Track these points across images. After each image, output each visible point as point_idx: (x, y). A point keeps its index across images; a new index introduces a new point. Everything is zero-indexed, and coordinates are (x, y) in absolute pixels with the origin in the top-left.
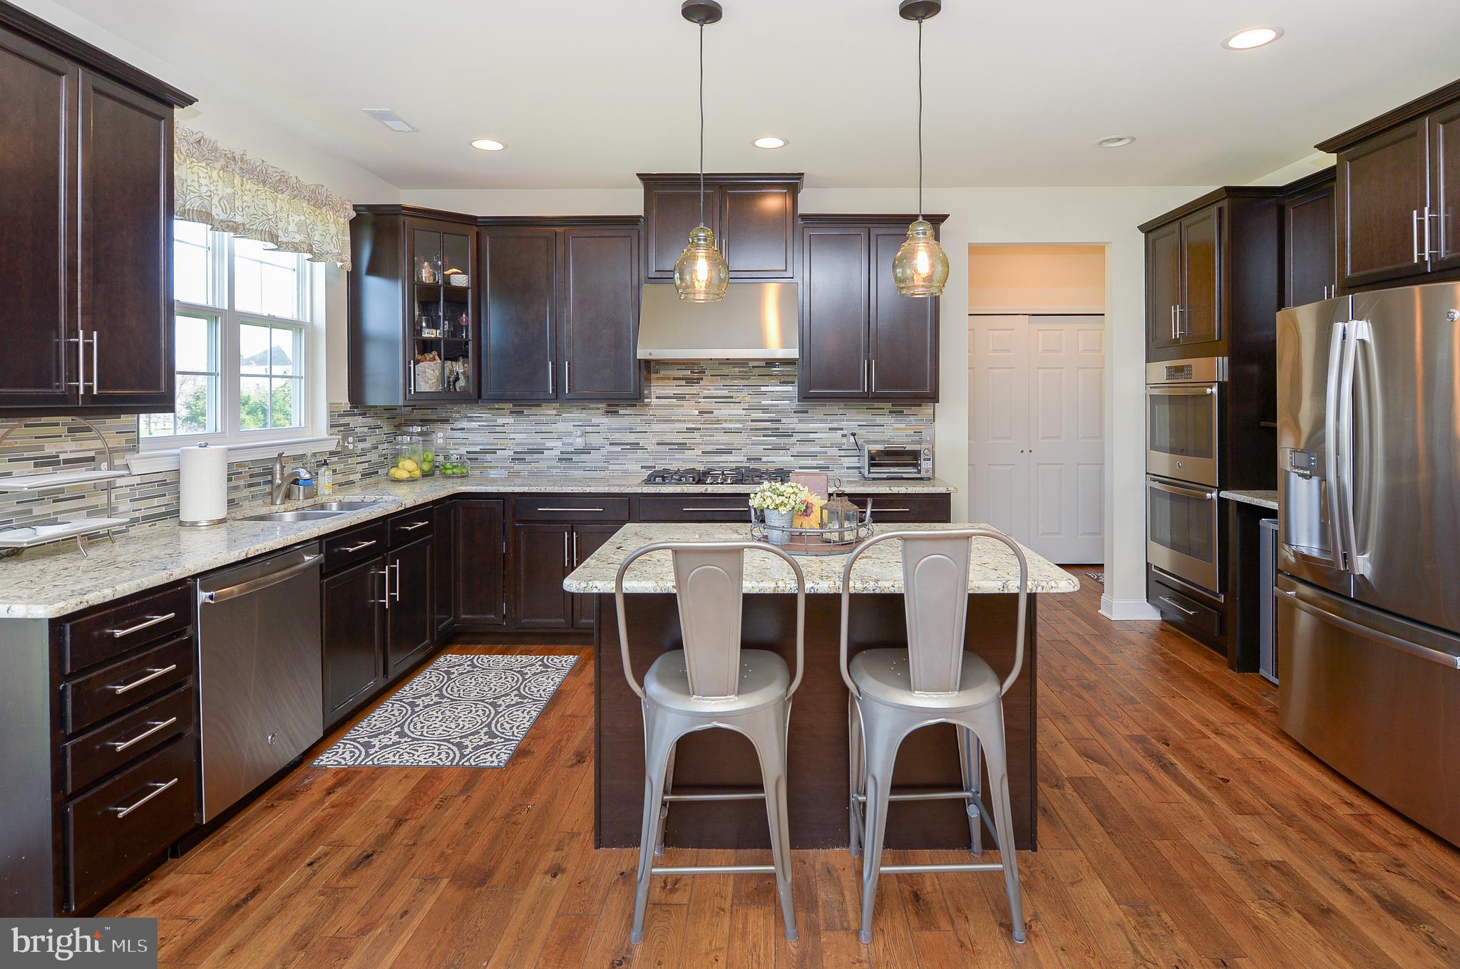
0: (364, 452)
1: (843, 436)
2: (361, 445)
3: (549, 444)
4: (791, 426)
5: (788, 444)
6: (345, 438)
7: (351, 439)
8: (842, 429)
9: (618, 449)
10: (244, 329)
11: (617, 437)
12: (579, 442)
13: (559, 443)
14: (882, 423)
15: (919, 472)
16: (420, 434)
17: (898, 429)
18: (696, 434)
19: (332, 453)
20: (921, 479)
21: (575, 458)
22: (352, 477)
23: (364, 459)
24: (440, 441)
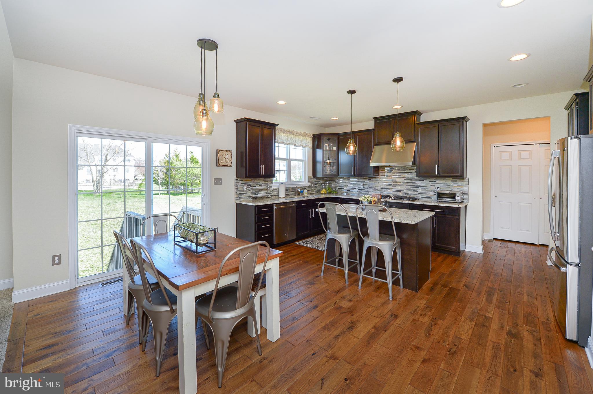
0: (316, 187)
1: (436, 188)
2: (315, 186)
3: (355, 187)
4: (418, 184)
5: (417, 190)
6: (311, 184)
7: (313, 184)
8: (435, 186)
9: (371, 189)
10: (292, 162)
11: (371, 186)
12: (362, 187)
13: (357, 187)
14: (449, 184)
15: (455, 200)
16: (328, 184)
17: (455, 187)
18: (391, 186)
19: (308, 187)
20: (457, 203)
21: (361, 191)
22: (313, 192)
23: (316, 188)
24: (333, 185)
